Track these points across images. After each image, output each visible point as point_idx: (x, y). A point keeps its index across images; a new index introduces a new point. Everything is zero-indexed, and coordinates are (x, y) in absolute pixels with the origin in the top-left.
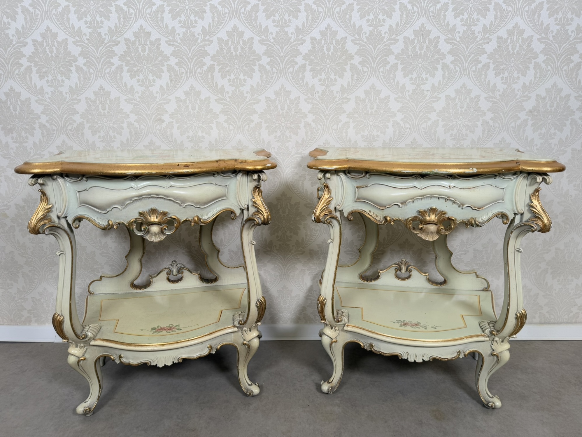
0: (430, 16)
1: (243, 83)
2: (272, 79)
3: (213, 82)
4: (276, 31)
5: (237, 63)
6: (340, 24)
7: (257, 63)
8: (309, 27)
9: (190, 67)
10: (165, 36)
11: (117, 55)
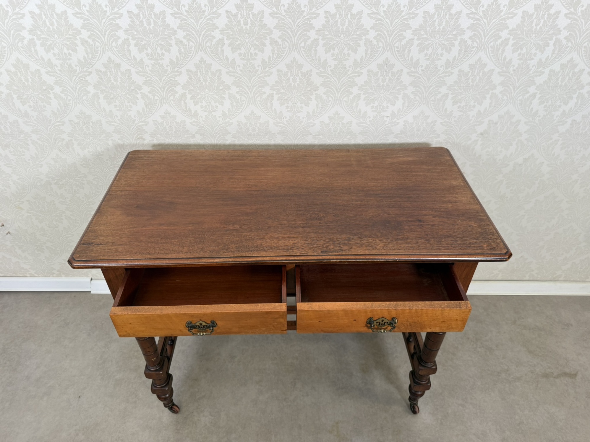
0: (395, 51)
1: (214, 109)
2: (243, 106)
3: (186, 108)
4: (243, 64)
5: (208, 92)
6: (305, 58)
7: (227, 92)
8: (275, 60)
9: (162, 95)
10: (135, 67)
11: (91, 85)
